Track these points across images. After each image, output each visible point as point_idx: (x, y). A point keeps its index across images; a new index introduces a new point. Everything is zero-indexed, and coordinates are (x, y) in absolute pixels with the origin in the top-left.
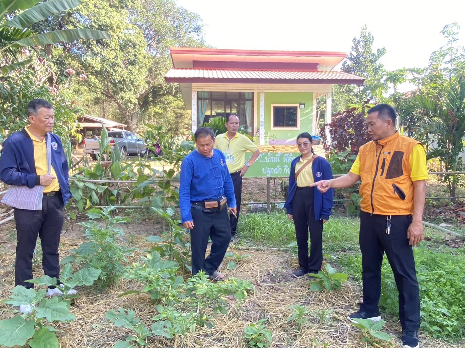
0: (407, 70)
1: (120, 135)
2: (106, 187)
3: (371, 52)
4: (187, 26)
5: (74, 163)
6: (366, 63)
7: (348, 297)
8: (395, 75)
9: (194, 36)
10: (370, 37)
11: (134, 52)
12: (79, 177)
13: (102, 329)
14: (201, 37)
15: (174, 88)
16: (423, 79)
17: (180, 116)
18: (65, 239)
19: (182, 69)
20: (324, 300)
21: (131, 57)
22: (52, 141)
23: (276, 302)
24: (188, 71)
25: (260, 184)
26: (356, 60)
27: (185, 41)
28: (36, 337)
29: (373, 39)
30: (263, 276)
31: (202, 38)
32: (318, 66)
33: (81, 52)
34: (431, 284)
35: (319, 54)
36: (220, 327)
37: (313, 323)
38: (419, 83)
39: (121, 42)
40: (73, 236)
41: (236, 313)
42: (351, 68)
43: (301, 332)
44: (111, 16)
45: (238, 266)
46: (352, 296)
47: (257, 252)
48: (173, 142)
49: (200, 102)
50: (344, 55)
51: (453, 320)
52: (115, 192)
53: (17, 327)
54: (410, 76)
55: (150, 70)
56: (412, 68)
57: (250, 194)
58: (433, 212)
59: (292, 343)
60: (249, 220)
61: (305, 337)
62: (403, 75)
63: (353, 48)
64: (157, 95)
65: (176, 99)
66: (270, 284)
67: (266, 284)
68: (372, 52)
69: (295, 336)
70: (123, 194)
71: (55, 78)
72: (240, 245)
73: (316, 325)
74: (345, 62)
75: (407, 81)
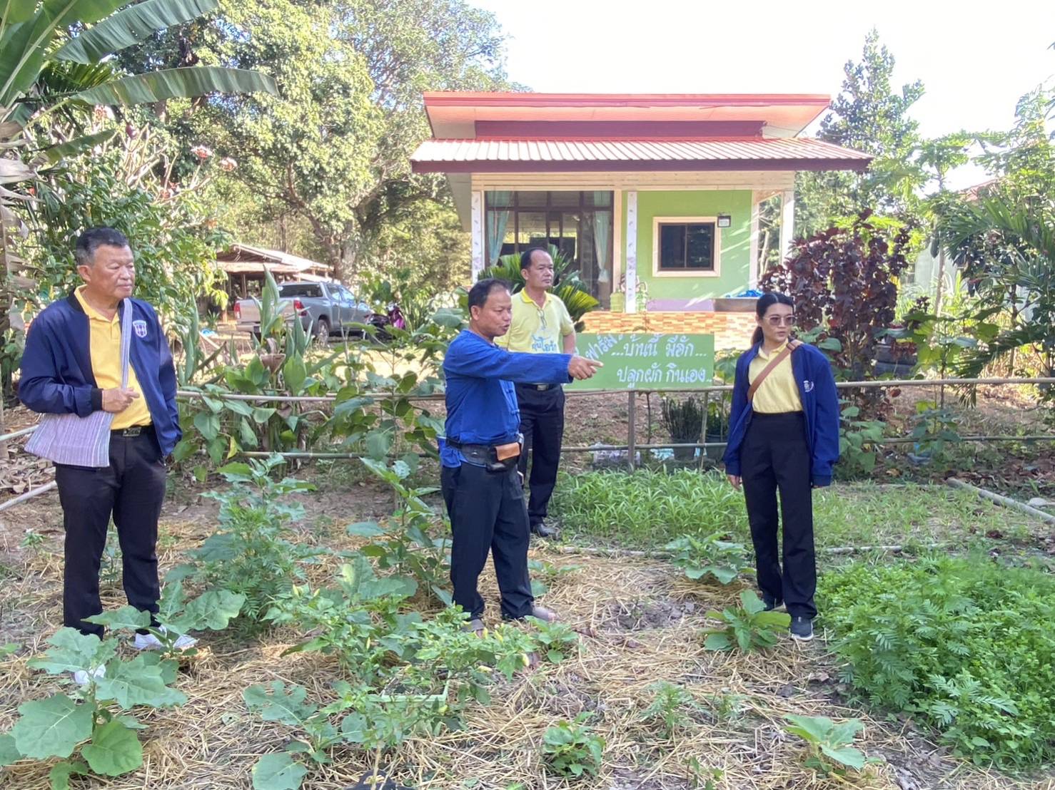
0: (970, 137)
1: (315, 291)
2: (273, 410)
3: (888, 93)
4: (465, 41)
5: (207, 357)
6: (878, 118)
7: (791, 667)
8: (941, 148)
9: (482, 63)
10: (885, 58)
11: (346, 104)
12: (213, 390)
13: (243, 725)
14: (496, 64)
15: (435, 183)
16: (1007, 156)
17: (452, 245)
18: (183, 524)
19: (451, 140)
20: (734, 670)
21: (338, 116)
22: (135, 317)
23: (625, 673)
24: (465, 144)
25: (619, 403)
26: (854, 113)
27: (460, 76)
28: (98, 738)
29: (892, 63)
30: (604, 614)
31: (500, 66)
32: (763, 128)
33: (231, 106)
34: (983, 641)
35: (765, 101)
36: (494, 725)
37: (702, 723)
38: (999, 167)
39: (318, 81)
40: (201, 519)
41: (534, 697)
42: (841, 132)
43: (672, 742)
44: (293, 23)
45: (551, 591)
46: (799, 664)
47: (598, 560)
48: (429, 306)
49: (491, 214)
50: (824, 101)
51: (1023, 725)
52: (293, 421)
53: (58, 718)
54: (975, 150)
55: (382, 142)
56: (980, 131)
57: (594, 427)
58: (1018, 472)
59: (649, 766)
60: (584, 486)
61: (678, 754)
62: (960, 148)
63: (845, 85)
64: (399, 199)
65: (441, 206)
66: (619, 633)
67: (609, 633)
68: (892, 94)
69: (657, 750)
70: (313, 426)
71: (168, 166)
72: (559, 543)
73: (707, 728)
74: (829, 117)
75: (970, 163)
